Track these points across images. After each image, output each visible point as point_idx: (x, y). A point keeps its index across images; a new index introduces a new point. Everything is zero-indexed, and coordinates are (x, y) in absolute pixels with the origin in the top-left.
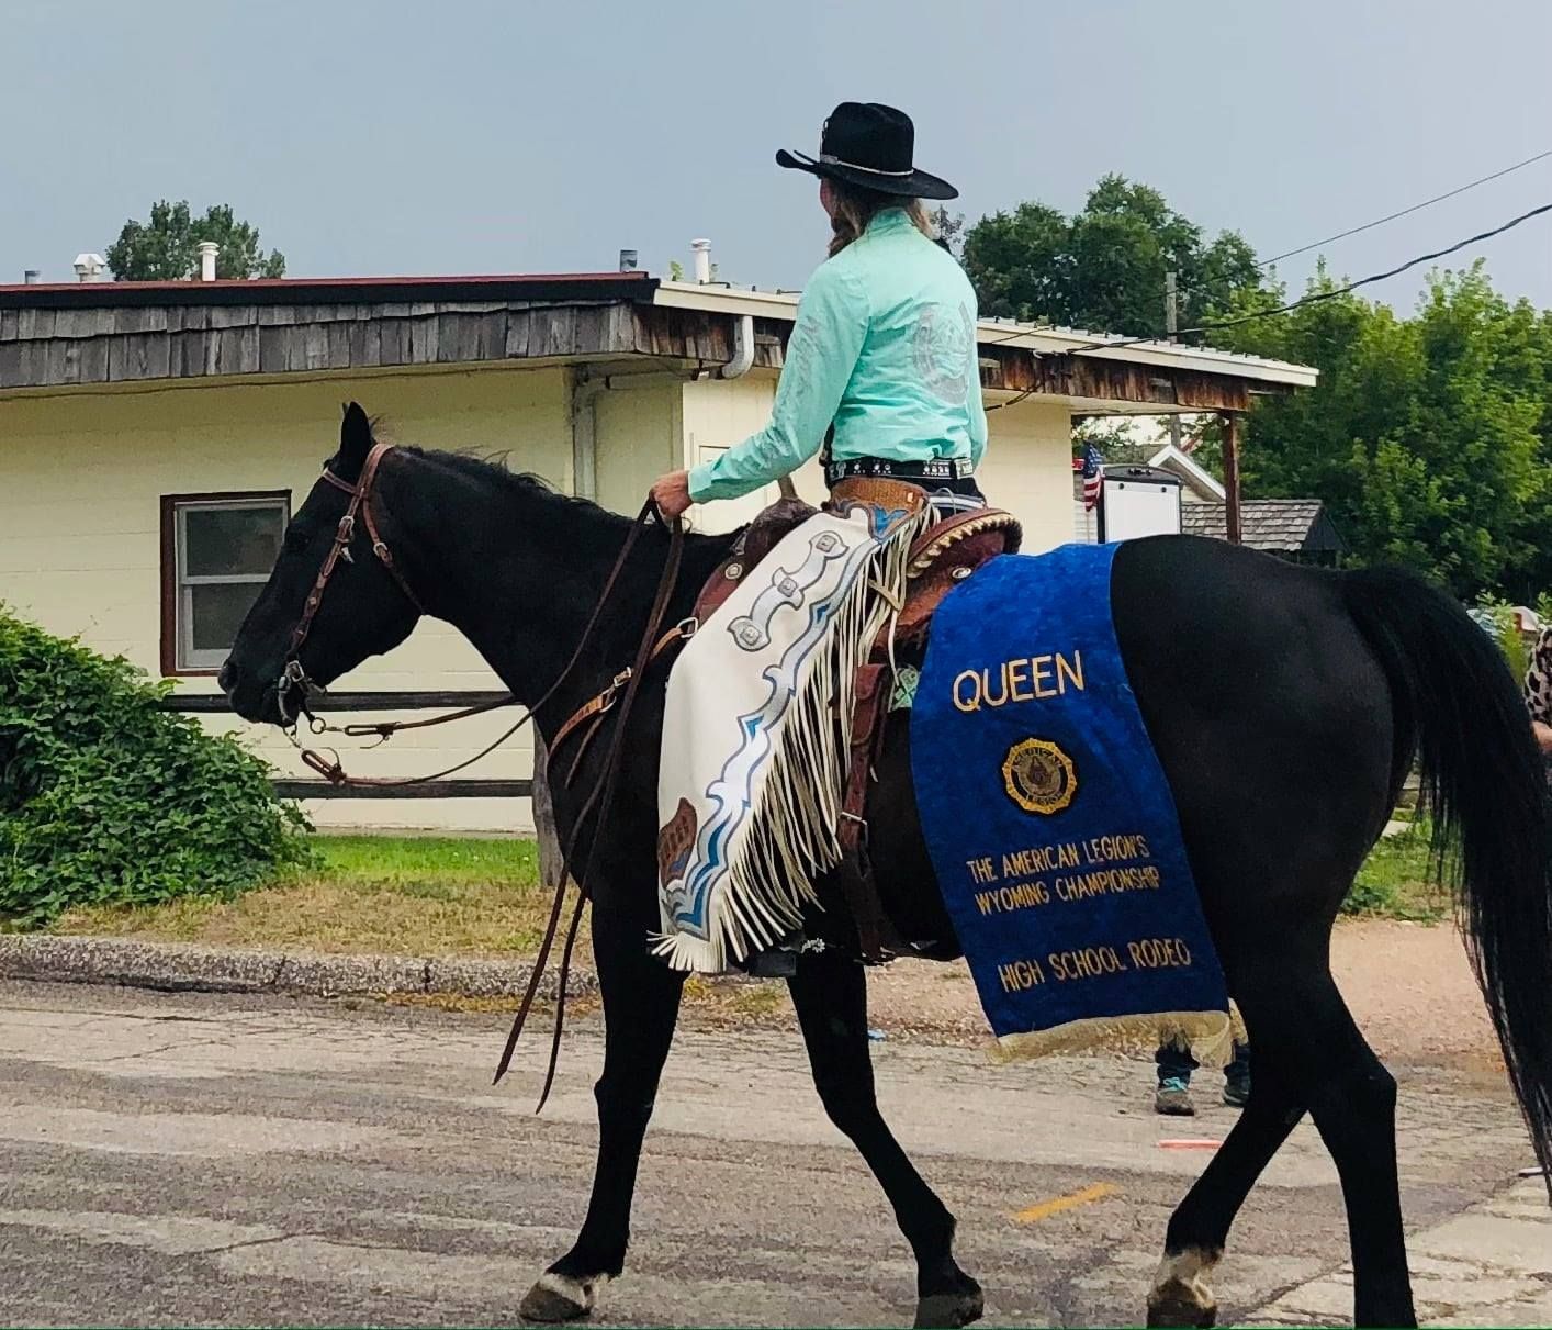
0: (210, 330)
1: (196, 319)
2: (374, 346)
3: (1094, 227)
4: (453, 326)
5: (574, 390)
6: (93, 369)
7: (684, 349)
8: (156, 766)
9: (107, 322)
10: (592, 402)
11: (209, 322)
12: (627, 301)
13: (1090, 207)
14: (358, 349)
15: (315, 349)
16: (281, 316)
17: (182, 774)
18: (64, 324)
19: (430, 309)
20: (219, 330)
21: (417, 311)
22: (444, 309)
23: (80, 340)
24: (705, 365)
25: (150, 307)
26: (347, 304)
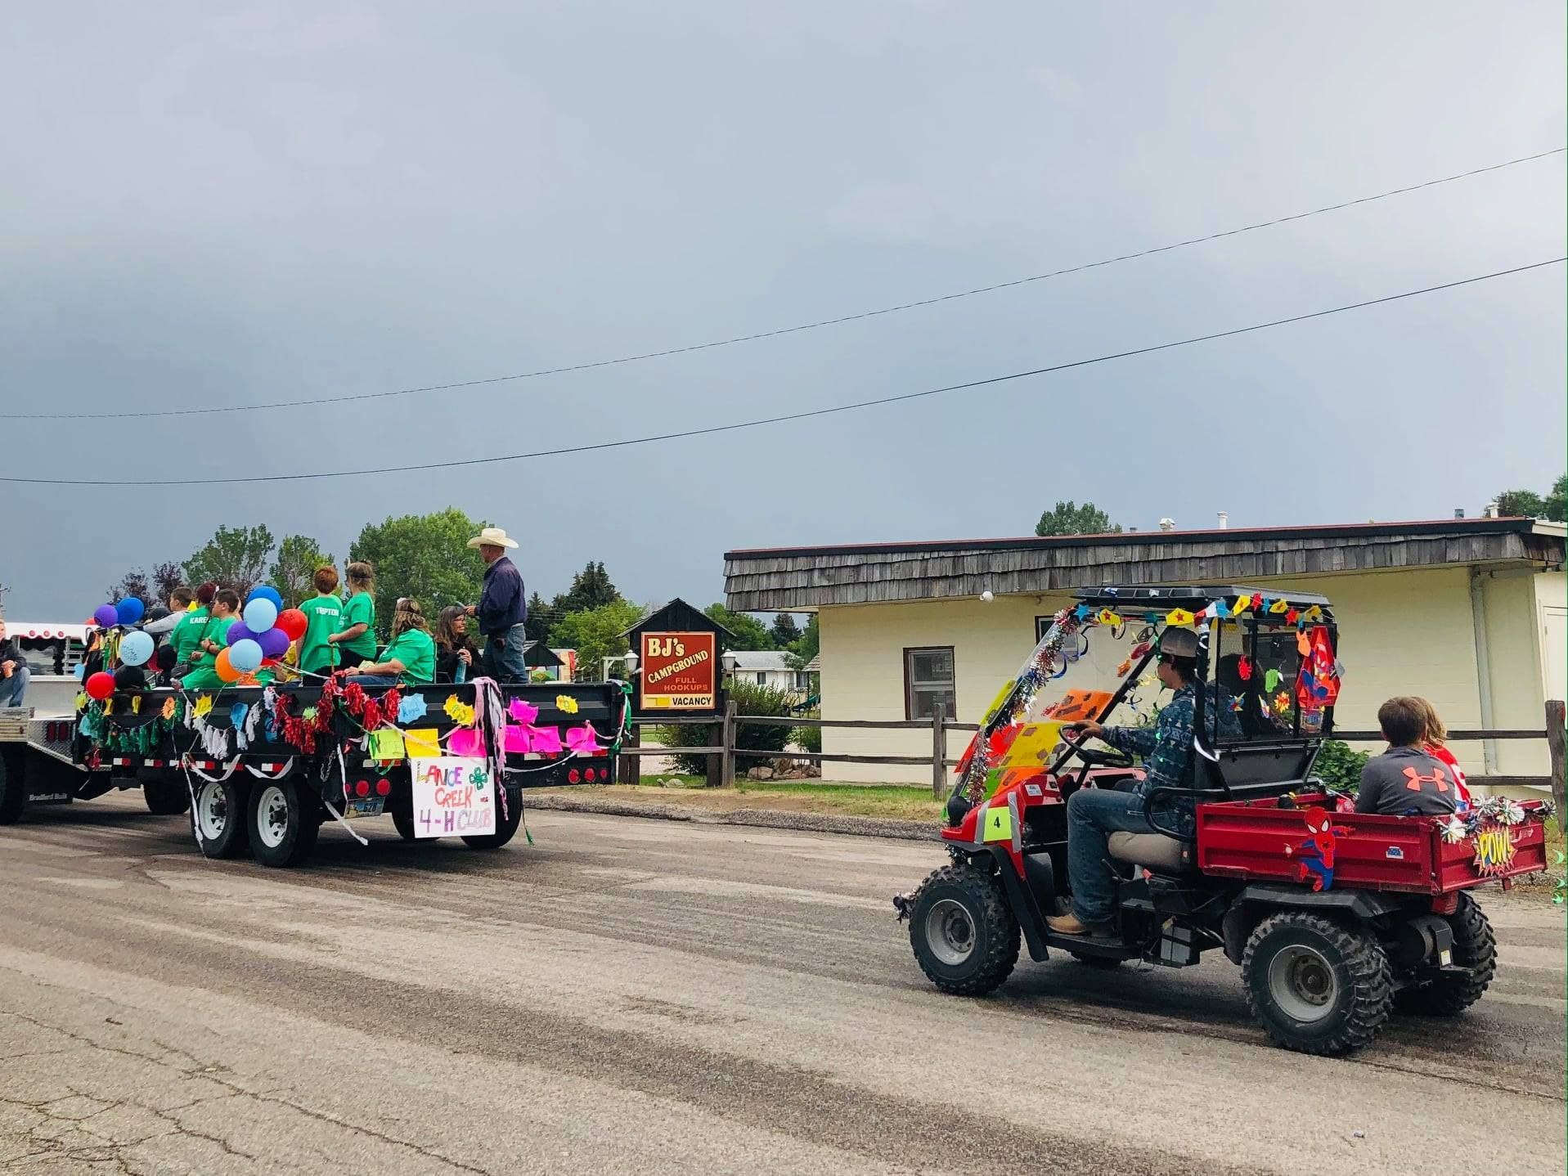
0: (1277, 552)
1: (1269, 547)
2: (1369, 558)
3: (1556, 501)
4: (1415, 548)
5: (1472, 580)
6: (1214, 573)
7: (1543, 555)
8: (1336, 766)
9: (1221, 549)
10: (1481, 585)
11: (1277, 547)
12: (1516, 532)
13: (1556, 491)
14: (1361, 561)
15: (1337, 560)
16: (1317, 544)
17: (1349, 772)
18: (1197, 551)
19: (1401, 539)
20: (1283, 552)
21: (1393, 540)
22: (1409, 538)
23: (1206, 558)
24: (1550, 564)
25: (1244, 541)
26: (1353, 537)
